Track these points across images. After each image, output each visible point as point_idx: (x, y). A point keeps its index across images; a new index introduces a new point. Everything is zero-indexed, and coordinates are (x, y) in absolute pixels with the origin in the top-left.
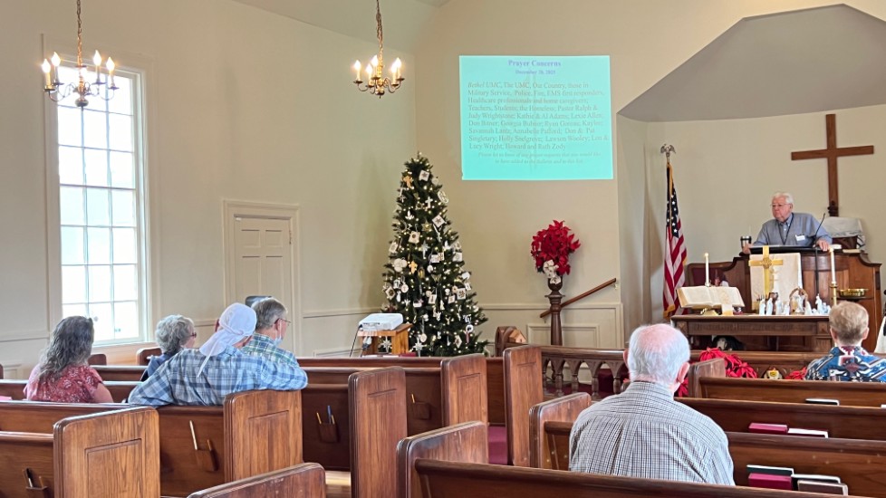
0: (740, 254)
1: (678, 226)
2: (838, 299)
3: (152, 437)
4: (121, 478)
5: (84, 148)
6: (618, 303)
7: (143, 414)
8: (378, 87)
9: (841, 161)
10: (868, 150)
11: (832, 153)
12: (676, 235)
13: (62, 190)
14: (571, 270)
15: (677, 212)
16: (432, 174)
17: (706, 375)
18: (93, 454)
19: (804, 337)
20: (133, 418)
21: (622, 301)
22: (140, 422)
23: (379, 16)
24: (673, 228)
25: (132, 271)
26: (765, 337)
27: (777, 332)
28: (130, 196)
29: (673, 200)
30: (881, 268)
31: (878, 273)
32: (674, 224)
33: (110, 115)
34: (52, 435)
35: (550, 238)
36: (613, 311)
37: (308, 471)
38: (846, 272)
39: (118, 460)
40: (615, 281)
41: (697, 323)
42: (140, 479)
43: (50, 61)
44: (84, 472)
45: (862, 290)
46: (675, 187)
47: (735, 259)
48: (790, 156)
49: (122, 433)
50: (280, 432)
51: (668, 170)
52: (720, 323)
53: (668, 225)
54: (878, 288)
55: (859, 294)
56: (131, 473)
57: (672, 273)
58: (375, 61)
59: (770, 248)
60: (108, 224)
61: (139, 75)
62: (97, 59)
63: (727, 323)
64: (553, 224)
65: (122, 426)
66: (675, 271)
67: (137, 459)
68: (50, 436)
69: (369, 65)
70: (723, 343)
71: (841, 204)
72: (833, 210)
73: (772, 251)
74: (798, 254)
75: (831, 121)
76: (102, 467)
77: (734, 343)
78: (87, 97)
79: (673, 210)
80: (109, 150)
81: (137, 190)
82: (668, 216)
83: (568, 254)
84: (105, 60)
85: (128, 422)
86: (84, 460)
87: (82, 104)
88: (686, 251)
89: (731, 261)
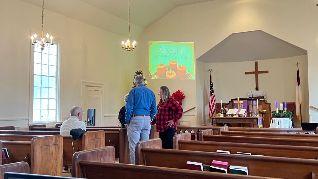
0: (231, 100)
1: (213, 92)
2: (259, 113)
3: (61, 144)
4: (51, 155)
5: (42, 64)
6: (196, 114)
7: (58, 137)
8: (129, 49)
9: (259, 75)
10: (267, 72)
11: (257, 73)
12: (213, 95)
13: (34, 76)
14: (183, 104)
15: (213, 88)
16: (143, 75)
17: (223, 131)
18: (43, 148)
19: (249, 124)
20: (55, 138)
22: (57, 139)
23: (129, 29)
25: (54, 100)
26: (238, 123)
27: (242, 122)
28: (55, 79)
29: (212, 85)
31: (270, 106)
33: (50, 55)
34: (31, 142)
35: (177, 95)
36: (194, 116)
37: (110, 148)
38: (261, 106)
39: (50, 150)
40: (195, 107)
41: (220, 119)
42: (57, 156)
43: (33, 36)
44: (40, 153)
45: (266, 111)
46: (212, 81)
47: (230, 102)
48: (245, 73)
49: (52, 142)
50: (98, 145)
51: (211, 76)
52: (226, 120)
53: (210, 92)
54: (270, 111)
56: (54, 154)
57: (211, 106)
58: (128, 41)
60: (48, 87)
61: (59, 44)
62: (48, 36)
63: (228, 119)
64: (178, 91)
65: (52, 140)
67: (56, 150)
68: (30, 142)
69: (126, 43)
70: (226, 125)
71: (259, 87)
72: (257, 89)
74: (247, 100)
75: (256, 64)
76: (46, 152)
77: (229, 125)
78: (44, 47)
80: (49, 65)
81: (57, 77)
82: (210, 89)
83: (182, 99)
84: (50, 36)
85: (54, 139)
86: (40, 150)
87: (42, 49)
88: (215, 99)
89: (228, 102)
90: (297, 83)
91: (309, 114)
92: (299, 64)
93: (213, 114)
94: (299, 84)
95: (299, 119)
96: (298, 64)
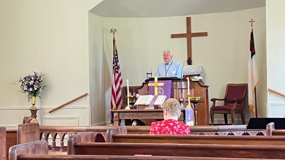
0: (145, 81)
1: (118, 68)
6: (88, 105)
9: (193, 39)
10: (205, 34)
11: (189, 35)
12: (117, 72)
15: (118, 61)
17: (116, 134)
21: (90, 105)
24: (116, 69)
29: (116, 55)
30: (209, 88)
31: (207, 90)
32: (116, 67)
36: (86, 109)
38: (193, 90)
40: (87, 94)
41: (124, 113)
45: (199, 97)
46: (117, 49)
47: (144, 84)
48: (170, 36)
51: (114, 41)
52: (135, 114)
53: (114, 67)
54: (207, 97)
55: (198, 100)
57: (115, 91)
59: (158, 78)
63: (138, 113)
66: (117, 89)
70: (136, 123)
71: (193, 59)
72: (189, 62)
73: (159, 79)
74: (171, 81)
75: (189, 20)
77: (140, 123)
79: (116, 60)
82: (114, 63)
88: (122, 80)
89: (141, 85)
90: (251, 52)
91: (267, 102)
92: (254, 21)
93: (117, 105)
94: (253, 53)
95: (252, 110)
96: (252, 21)
